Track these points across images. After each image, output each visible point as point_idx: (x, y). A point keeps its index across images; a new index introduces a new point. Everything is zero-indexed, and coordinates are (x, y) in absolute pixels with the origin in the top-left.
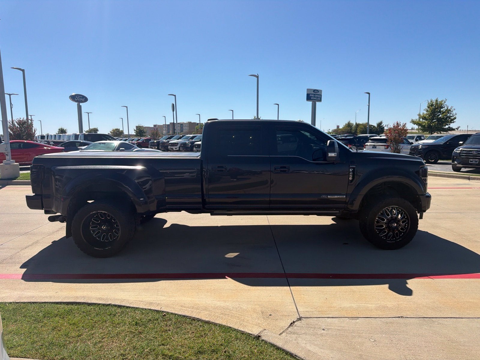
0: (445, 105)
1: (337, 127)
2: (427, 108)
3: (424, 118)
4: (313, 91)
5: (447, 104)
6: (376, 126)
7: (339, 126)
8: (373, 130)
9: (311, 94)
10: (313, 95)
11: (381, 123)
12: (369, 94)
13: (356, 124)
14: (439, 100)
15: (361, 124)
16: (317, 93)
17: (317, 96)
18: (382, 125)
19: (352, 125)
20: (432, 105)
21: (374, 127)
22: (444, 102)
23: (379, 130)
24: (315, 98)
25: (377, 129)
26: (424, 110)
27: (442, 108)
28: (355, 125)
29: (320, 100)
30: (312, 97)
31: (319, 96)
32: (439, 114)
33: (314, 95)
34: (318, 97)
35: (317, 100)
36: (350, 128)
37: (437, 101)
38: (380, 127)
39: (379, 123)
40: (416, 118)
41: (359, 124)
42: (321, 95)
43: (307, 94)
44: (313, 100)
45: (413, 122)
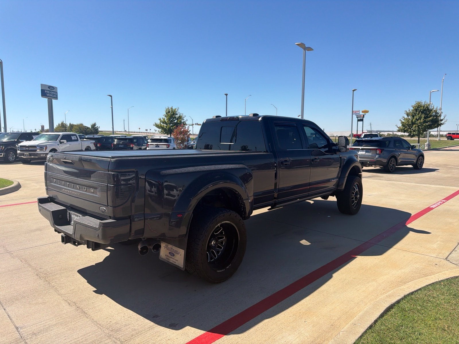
0: (178, 112)
1: (42, 127)
2: (165, 113)
3: (164, 122)
4: (48, 87)
5: (180, 112)
6: (90, 128)
7: (44, 126)
8: (88, 131)
9: (46, 90)
10: (47, 92)
11: (95, 125)
12: (111, 96)
13: (70, 124)
14: (174, 108)
15: (75, 125)
16: (52, 89)
17: (53, 93)
18: (96, 127)
19: (66, 126)
20: (169, 112)
21: (88, 128)
22: (177, 110)
23: (93, 132)
24: (51, 95)
25: (92, 131)
26: (163, 115)
27: (176, 114)
28: (68, 125)
29: (56, 98)
30: (47, 93)
31: (55, 93)
32: (175, 119)
33: (50, 91)
34: (54, 95)
35: (54, 98)
36: (64, 128)
37: (172, 108)
38: (94, 128)
39: (93, 125)
40: (158, 122)
41: (73, 125)
42: (57, 93)
43: (41, 90)
44: (49, 97)
45: (156, 125)
